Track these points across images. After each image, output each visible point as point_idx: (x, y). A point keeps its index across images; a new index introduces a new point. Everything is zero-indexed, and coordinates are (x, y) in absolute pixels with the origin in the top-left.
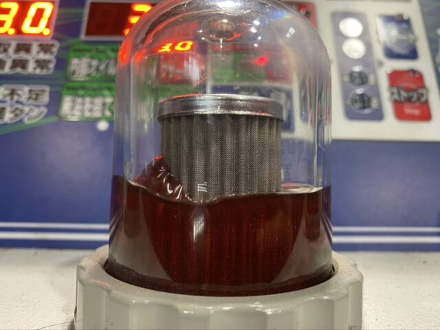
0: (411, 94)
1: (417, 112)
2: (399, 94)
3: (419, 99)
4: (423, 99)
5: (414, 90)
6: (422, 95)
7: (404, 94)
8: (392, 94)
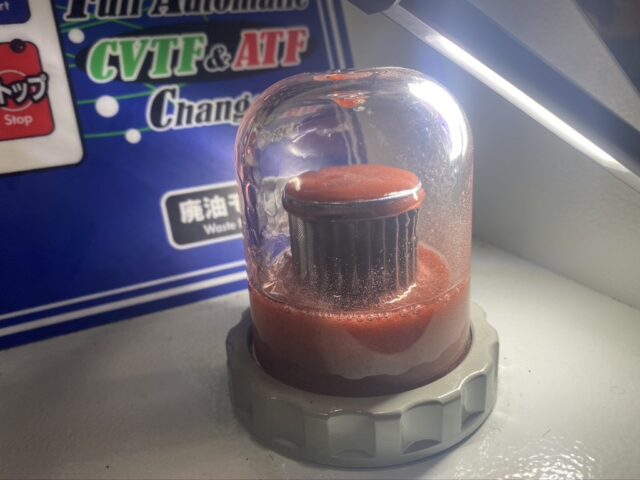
0: (17, 88)
3: (30, 95)
4: (37, 97)
5: (22, 81)
6: (37, 85)
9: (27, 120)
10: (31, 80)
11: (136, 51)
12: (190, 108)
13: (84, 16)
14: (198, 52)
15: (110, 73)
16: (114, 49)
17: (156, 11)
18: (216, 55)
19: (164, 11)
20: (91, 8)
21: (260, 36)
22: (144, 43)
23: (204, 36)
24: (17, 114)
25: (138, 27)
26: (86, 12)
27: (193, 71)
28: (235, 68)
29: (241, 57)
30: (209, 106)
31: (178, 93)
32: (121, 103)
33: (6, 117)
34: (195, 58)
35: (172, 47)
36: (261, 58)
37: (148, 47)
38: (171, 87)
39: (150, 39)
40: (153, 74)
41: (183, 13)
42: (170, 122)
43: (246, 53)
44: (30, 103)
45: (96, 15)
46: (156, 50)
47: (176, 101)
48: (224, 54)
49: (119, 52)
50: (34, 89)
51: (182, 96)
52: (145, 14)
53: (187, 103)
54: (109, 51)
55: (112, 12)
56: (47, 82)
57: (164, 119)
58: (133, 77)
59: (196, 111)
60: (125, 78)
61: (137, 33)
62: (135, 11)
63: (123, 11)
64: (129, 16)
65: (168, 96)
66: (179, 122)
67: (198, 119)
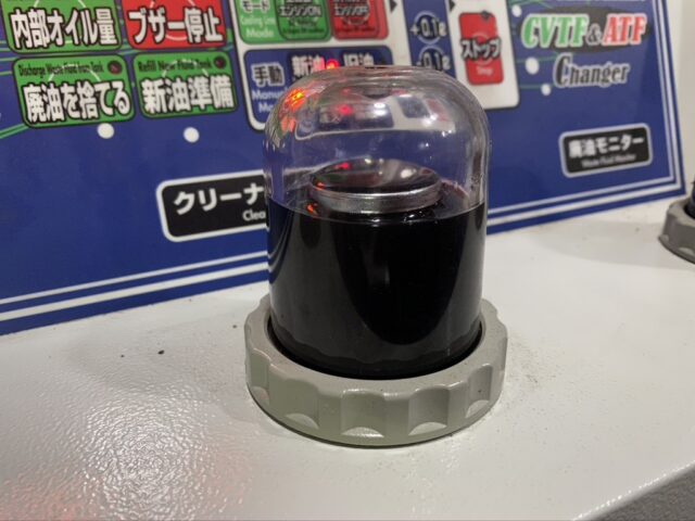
0: (484, 47)
1: (489, 71)
2: (472, 48)
3: (491, 53)
4: (495, 54)
5: (487, 42)
6: (494, 46)
7: (476, 47)
8: (465, 47)
10: (493, 42)
11: (549, 25)
12: (578, 72)
14: (583, 29)
15: (534, 40)
16: (537, 22)
18: (594, 32)
21: (619, 19)
22: (553, 19)
23: (587, 16)
24: (483, 67)
25: (551, 7)
27: (580, 44)
28: (604, 44)
29: (607, 35)
30: (588, 71)
31: (571, 60)
32: (540, 64)
33: (478, 69)
34: (582, 33)
35: (569, 24)
36: (618, 36)
37: (556, 24)
38: (568, 55)
39: (557, 16)
42: (566, 81)
43: (610, 32)
44: (490, 60)
46: (560, 26)
47: (570, 66)
48: (598, 32)
49: (539, 26)
50: (493, 49)
51: (575, 61)
53: (576, 67)
54: (534, 24)
56: (500, 45)
57: (564, 78)
58: (547, 45)
59: (581, 74)
60: (542, 45)
61: (550, 12)
65: (565, 61)
66: (571, 82)
67: (582, 81)
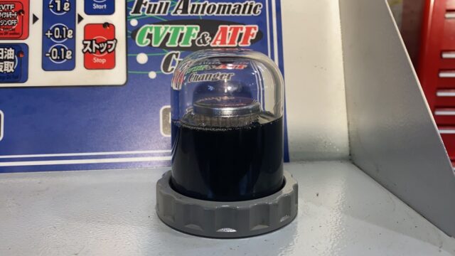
9: (103, 61)
10: (109, 42)
11: (161, 32)
13: (139, 13)
14: (194, 36)
15: (147, 42)
16: (151, 30)
17: (176, 12)
19: (179, 13)
20: (144, 10)
21: (229, 29)
22: (166, 28)
23: (198, 27)
24: (99, 58)
25: (165, 20)
26: (141, 11)
27: (190, 45)
28: (212, 45)
29: (217, 40)
31: (179, 55)
32: (149, 57)
33: (94, 59)
34: (192, 38)
35: (180, 31)
36: (228, 41)
37: (168, 31)
38: (176, 52)
39: (170, 26)
40: (168, 45)
41: (189, 14)
42: (172, 70)
43: (220, 38)
44: (106, 53)
45: (145, 13)
46: (172, 32)
47: (178, 60)
48: (208, 37)
49: (153, 32)
50: (109, 46)
51: (180, 58)
52: (169, 13)
54: (148, 31)
55: (153, 12)
56: (116, 44)
57: (170, 68)
58: (158, 45)
60: (153, 45)
61: (163, 23)
62: (165, 12)
63: (159, 12)
64: (161, 14)
65: (174, 56)
